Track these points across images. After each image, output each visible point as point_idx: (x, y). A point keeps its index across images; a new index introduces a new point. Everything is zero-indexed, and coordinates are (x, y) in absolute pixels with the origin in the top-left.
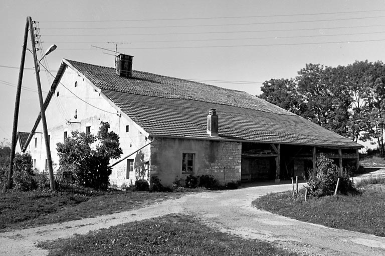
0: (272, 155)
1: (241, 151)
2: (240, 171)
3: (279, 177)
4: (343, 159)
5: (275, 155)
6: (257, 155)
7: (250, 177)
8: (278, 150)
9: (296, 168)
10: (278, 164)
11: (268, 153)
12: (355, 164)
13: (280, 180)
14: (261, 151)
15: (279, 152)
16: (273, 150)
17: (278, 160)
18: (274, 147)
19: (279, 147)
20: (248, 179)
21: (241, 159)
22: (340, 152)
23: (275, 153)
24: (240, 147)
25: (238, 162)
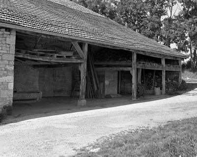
0: (74, 61)
1: (13, 48)
2: (11, 86)
3: (84, 96)
4: (166, 71)
5: (79, 61)
6: (47, 59)
7: (41, 96)
8: (84, 53)
9: (107, 82)
10: (83, 76)
11: (68, 57)
12: (177, 78)
13: (85, 100)
14: (55, 53)
15: (85, 56)
16: (76, 53)
17: (83, 69)
18: (78, 48)
19: (86, 48)
20: (36, 99)
21: (12, 63)
22: (163, 62)
23: (80, 58)
24: (12, 40)
25: (6, 70)
